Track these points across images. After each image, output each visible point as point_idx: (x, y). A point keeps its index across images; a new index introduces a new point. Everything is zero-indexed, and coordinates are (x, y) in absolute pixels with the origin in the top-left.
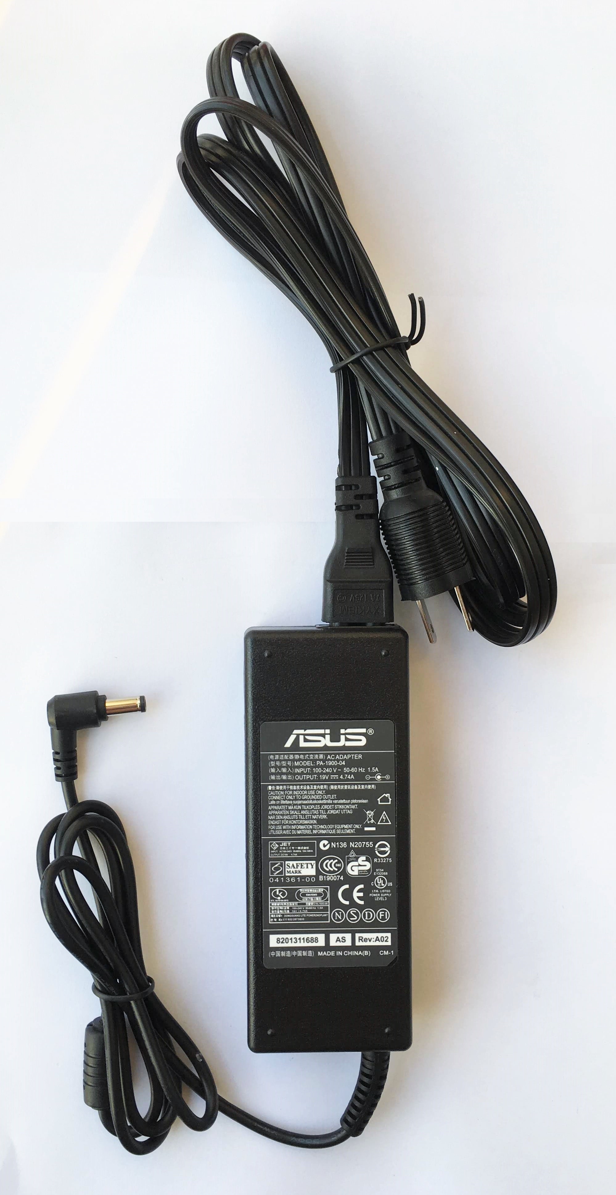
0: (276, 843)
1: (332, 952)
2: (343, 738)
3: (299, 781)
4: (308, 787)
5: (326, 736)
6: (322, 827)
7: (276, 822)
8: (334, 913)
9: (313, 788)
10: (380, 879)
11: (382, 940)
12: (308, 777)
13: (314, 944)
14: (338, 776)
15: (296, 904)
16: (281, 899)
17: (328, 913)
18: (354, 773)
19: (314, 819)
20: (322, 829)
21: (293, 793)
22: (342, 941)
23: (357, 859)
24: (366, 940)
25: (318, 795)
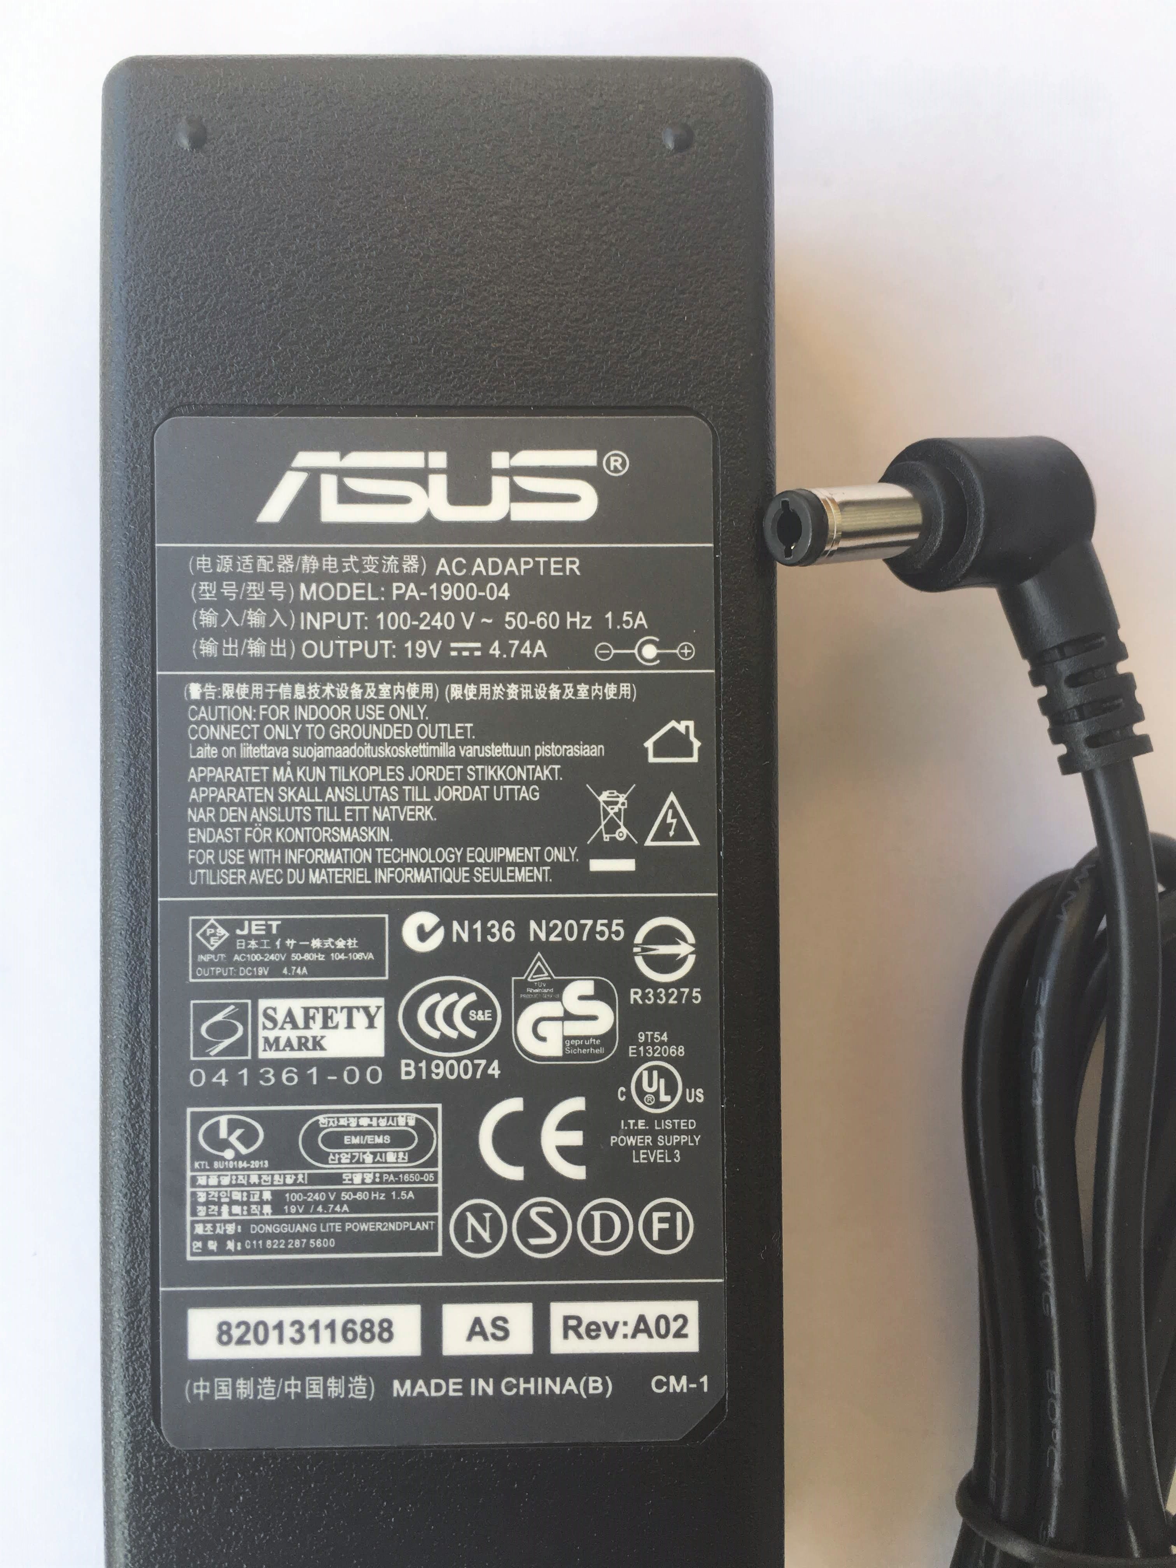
0: (217, 920)
1: (451, 1381)
2: (500, 486)
3: (318, 664)
4: (356, 691)
5: (433, 479)
6: (412, 855)
7: (219, 836)
8: (462, 1219)
9: (377, 693)
10: (655, 1073)
11: (663, 1331)
12: (356, 647)
13: (376, 1349)
14: (478, 645)
15: (300, 1180)
16: (238, 1157)
17: (435, 1219)
18: (547, 636)
19: (378, 824)
20: (414, 865)
21: (291, 713)
22: (494, 1336)
23: (556, 992)
24: (593, 1330)
25: (398, 721)
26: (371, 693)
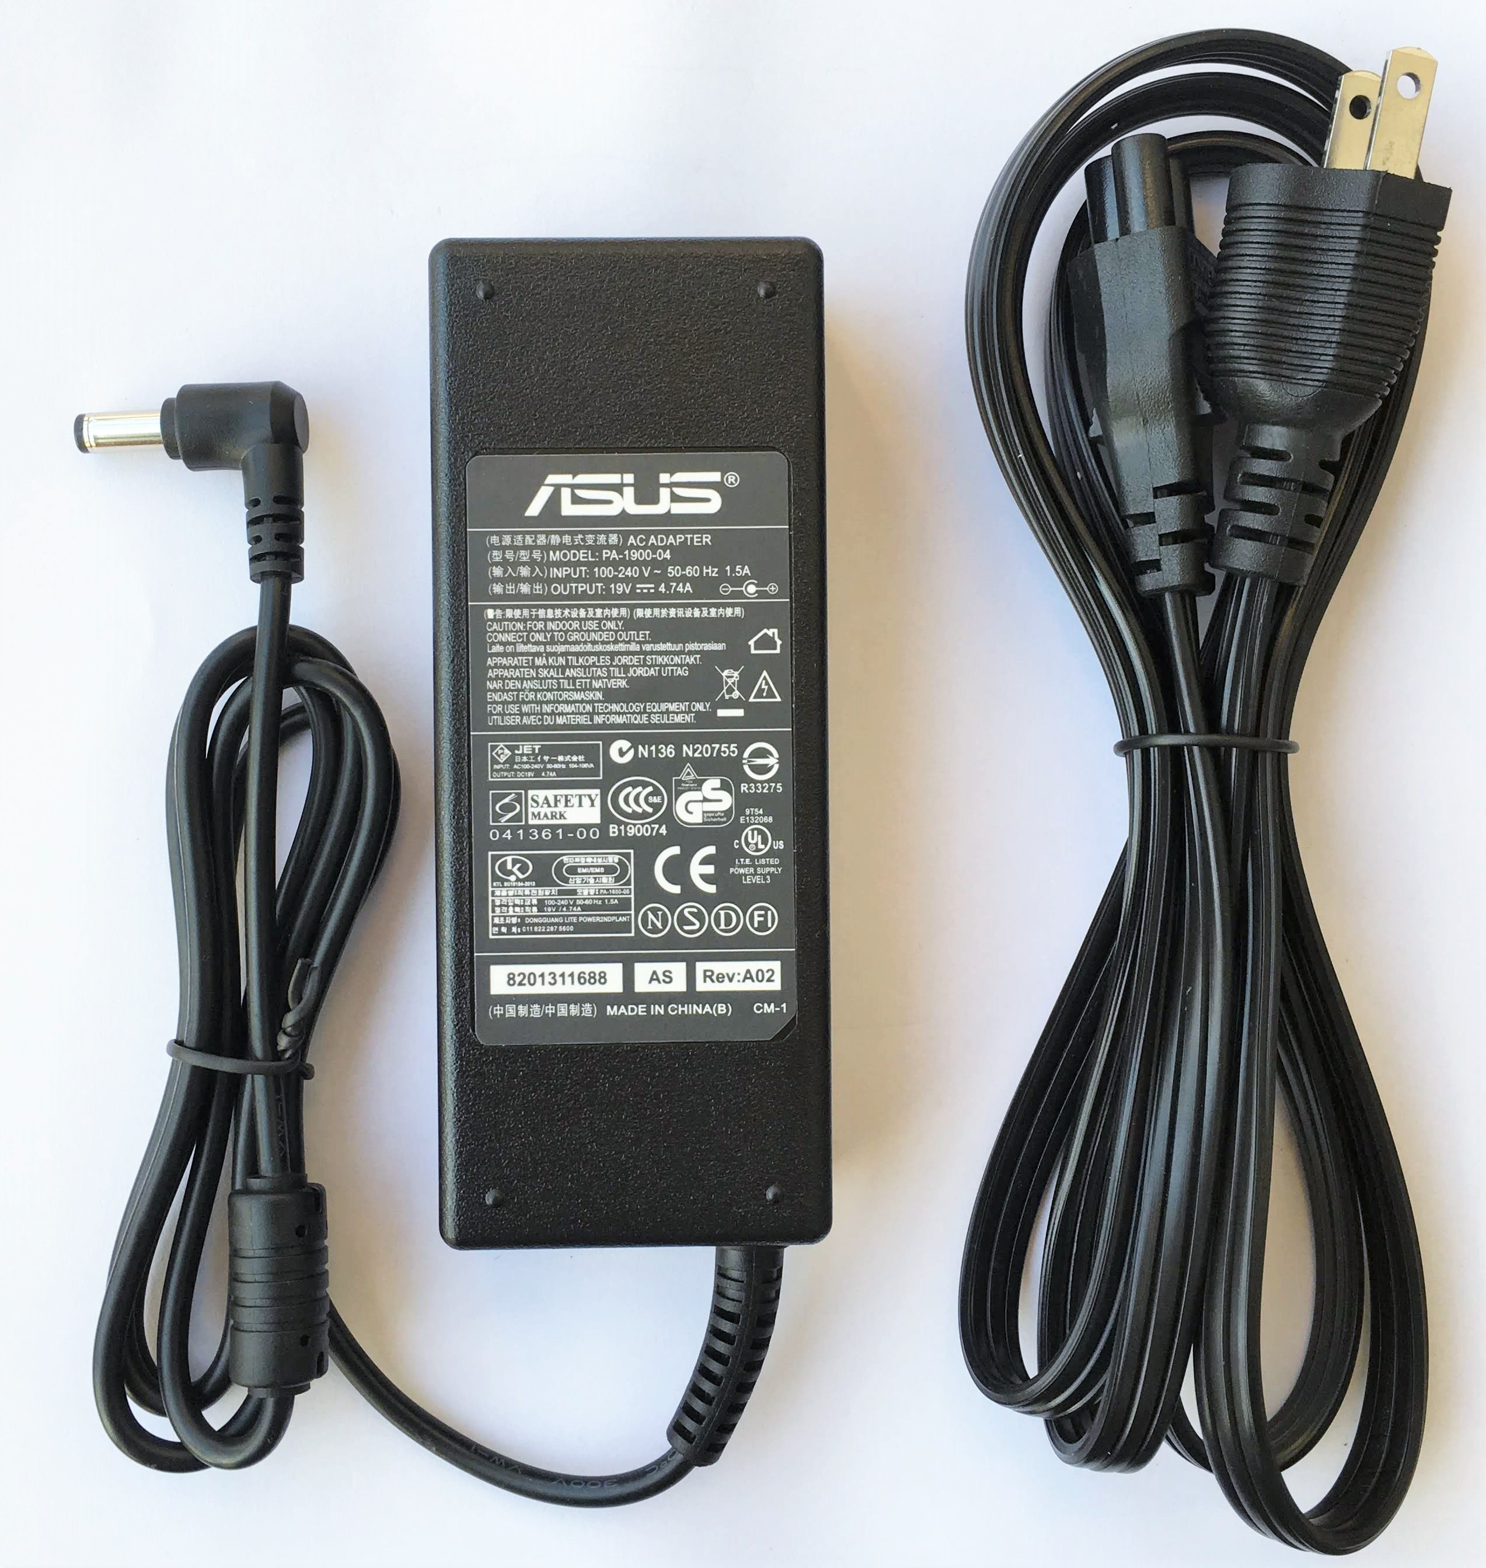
0: (505, 746)
1: (640, 1006)
2: (665, 494)
3: (561, 597)
4: (582, 613)
5: (625, 489)
6: (615, 707)
7: (505, 697)
8: (645, 915)
9: (594, 614)
10: (756, 832)
11: (760, 978)
12: (582, 587)
13: (597, 989)
14: (653, 586)
15: (553, 893)
16: (518, 880)
17: (630, 915)
18: (691, 580)
19: (596, 689)
20: (616, 713)
21: (545, 626)
22: (664, 981)
23: (698, 785)
24: (720, 978)
25: (607, 630)
26: (591, 614)
